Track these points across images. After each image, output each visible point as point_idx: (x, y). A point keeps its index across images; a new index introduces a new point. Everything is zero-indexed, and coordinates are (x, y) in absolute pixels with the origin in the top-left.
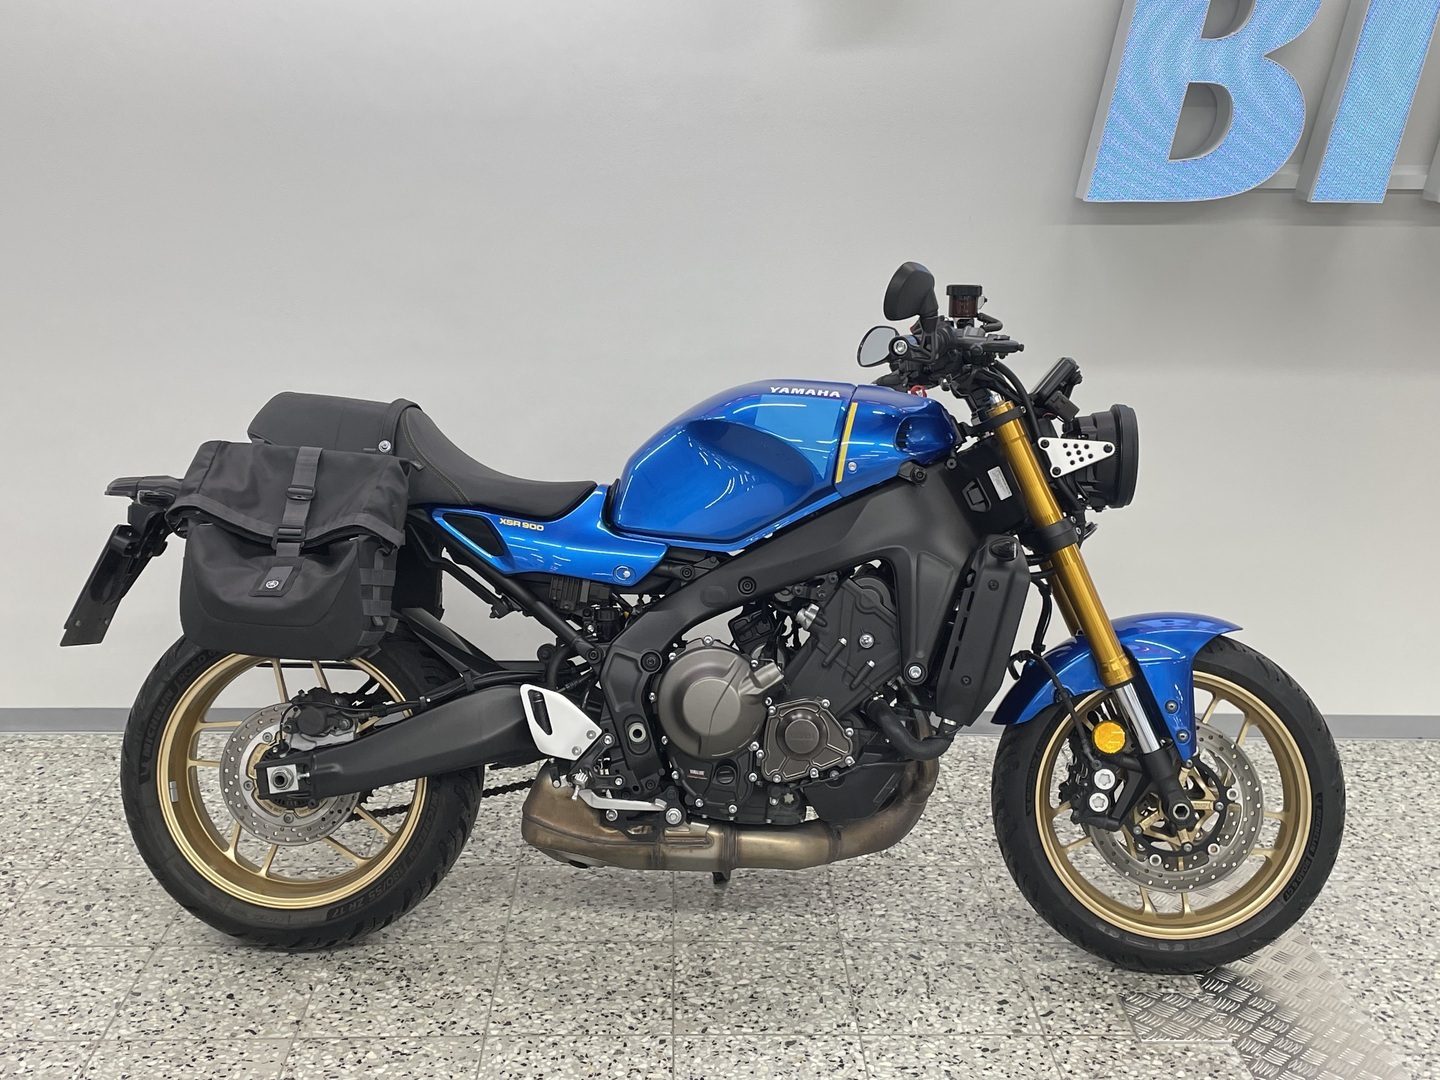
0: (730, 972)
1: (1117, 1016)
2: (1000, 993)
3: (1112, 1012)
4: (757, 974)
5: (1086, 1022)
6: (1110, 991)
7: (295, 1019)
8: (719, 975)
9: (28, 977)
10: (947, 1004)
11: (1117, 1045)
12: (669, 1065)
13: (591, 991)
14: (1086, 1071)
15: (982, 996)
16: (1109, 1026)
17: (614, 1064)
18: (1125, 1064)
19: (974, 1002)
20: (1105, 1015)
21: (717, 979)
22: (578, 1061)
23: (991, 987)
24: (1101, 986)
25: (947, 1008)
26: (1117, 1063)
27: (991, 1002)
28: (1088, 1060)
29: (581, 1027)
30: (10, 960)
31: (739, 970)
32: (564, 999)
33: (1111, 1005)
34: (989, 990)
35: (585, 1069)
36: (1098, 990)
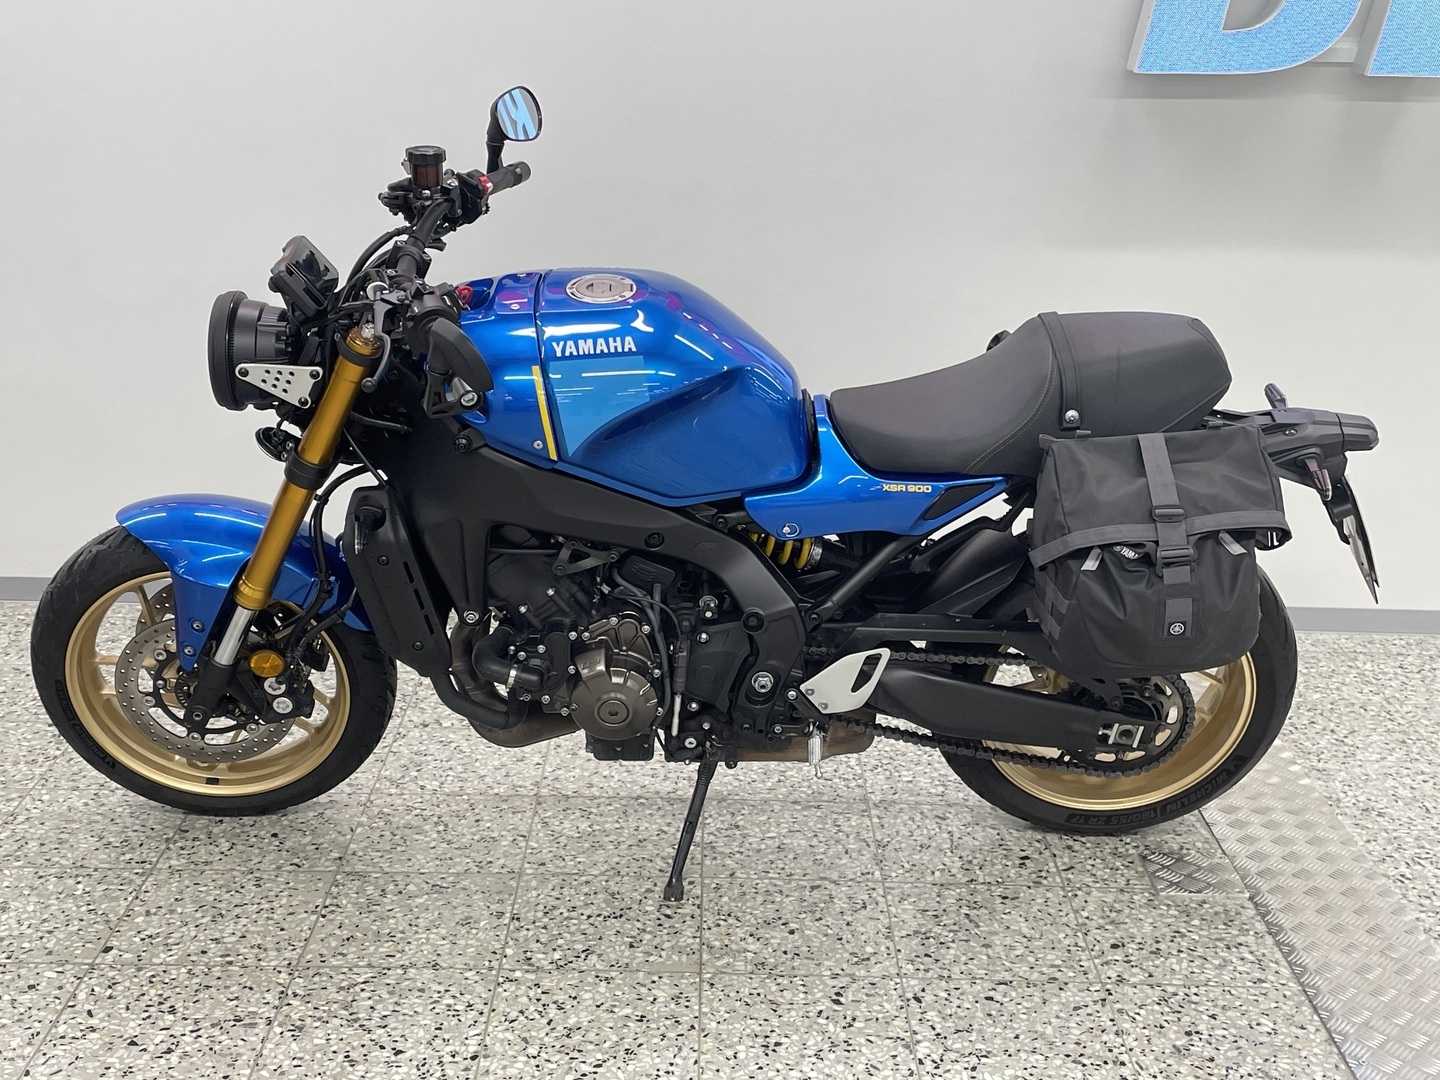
0: (758, 825)
1: (1137, 872)
2: (1022, 850)
3: (1132, 869)
4: (784, 828)
5: (1106, 877)
6: (1132, 851)
7: (337, 855)
8: (747, 829)
9: (80, 815)
10: (970, 858)
11: (1135, 897)
12: (697, 902)
13: (624, 839)
14: (1103, 918)
15: (1005, 852)
16: (1128, 881)
17: (644, 900)
18: (1141, 913)
19: (996, 858)
20: (1125, 871)
21: (746, 832)
22: (609, 897)
23: (1015, 845)
24: (1123, 847)
25: (970, 862)
26: (1133, 911)
27: (1012, 858)
28: (1106, 909)
29: (613, 868)
30: (61, 800)
31: (767, 825)
32: (597, 845)
33: (1132, 863)
34: (1013, 847)
35: (616, 903)
36: (1120, 850)
